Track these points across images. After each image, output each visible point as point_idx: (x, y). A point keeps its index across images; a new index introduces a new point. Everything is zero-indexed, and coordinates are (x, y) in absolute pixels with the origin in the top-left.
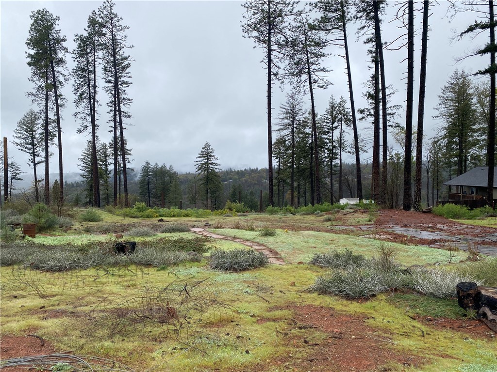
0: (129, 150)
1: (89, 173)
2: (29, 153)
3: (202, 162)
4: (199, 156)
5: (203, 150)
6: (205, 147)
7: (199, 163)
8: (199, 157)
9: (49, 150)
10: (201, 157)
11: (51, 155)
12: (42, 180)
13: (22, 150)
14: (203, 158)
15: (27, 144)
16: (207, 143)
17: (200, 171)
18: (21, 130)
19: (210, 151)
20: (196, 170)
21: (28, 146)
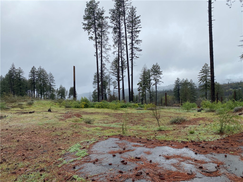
0: (161, 72)
1: (141, 86)
2: (116, 76)
3: (203, 76)
4: (201, 72)
5: (203, 68)
6: (205, 66)
8: (200, 73)
9: (124, 74)
11: (124, 77)
12: (121, 89)
13: (113, 75)
14: (203, 73)
15: (115, 72)
16: (206, 64)
17: (201, 81)
18: (112, 66)
19: (208, 68)
20: (199, 81)
21: (116, 73)
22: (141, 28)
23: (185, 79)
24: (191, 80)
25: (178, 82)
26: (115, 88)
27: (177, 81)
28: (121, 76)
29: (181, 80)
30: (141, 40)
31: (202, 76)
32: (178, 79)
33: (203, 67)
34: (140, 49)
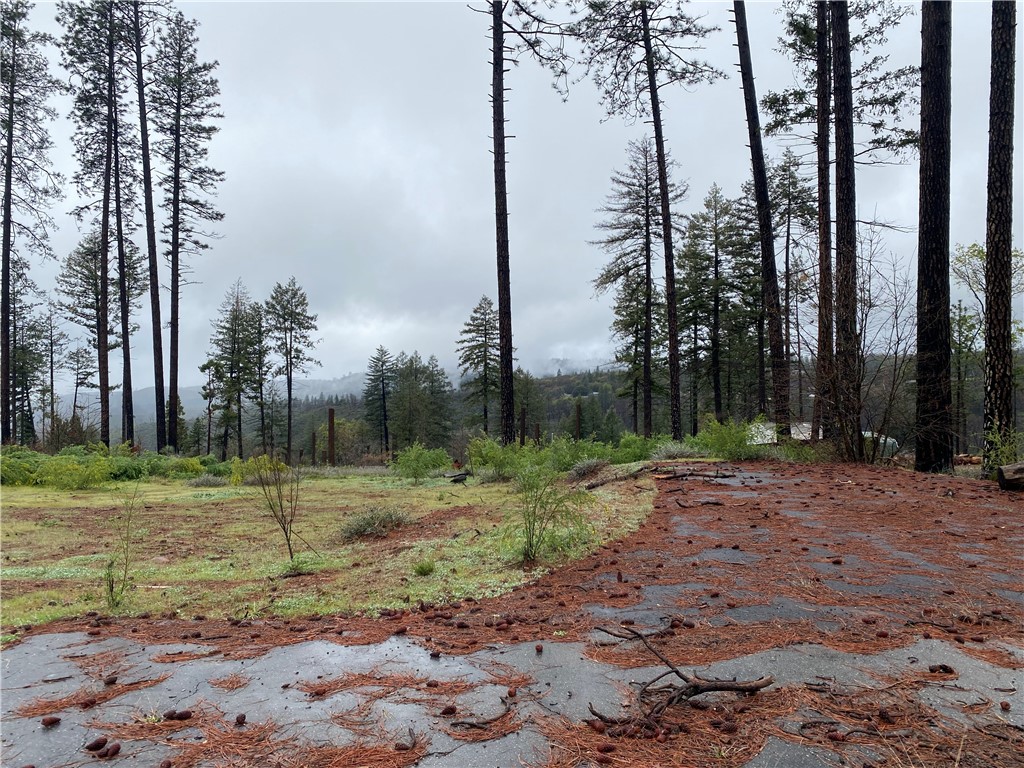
0: (312, 319)
1: (219, 376)
2: (88, 326)
3: (474, 343)
4: (467, 328)
5: (474, 315)
6: (481, 307)
7: (466, 344)
8: (466, 332)
9: (131, 319)
10: (470, 331)
11: (134, 329)
12: (118, 387)
13: (72, 319)
14: (474, 334)
15: (87, 306)
16: (485, 299)
17: (468, 364)
18: (70, 277)
19: (492, 316)
20: (460, 362)
21: (87, 311)
22: (219, 116)
23: (410, 354)
24: (432, 358)
25: (384, 363)
26: (82, 384)
27: (377, 359)
28: (119, 329)
29: (393, 355)
30: (218, 171)
31: (470, 344)
32: (382, 352)
33: (475, 312)
34: (216, 209)
